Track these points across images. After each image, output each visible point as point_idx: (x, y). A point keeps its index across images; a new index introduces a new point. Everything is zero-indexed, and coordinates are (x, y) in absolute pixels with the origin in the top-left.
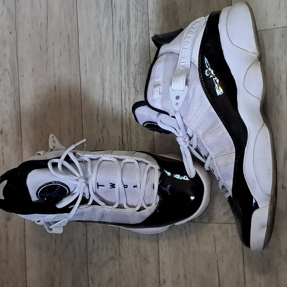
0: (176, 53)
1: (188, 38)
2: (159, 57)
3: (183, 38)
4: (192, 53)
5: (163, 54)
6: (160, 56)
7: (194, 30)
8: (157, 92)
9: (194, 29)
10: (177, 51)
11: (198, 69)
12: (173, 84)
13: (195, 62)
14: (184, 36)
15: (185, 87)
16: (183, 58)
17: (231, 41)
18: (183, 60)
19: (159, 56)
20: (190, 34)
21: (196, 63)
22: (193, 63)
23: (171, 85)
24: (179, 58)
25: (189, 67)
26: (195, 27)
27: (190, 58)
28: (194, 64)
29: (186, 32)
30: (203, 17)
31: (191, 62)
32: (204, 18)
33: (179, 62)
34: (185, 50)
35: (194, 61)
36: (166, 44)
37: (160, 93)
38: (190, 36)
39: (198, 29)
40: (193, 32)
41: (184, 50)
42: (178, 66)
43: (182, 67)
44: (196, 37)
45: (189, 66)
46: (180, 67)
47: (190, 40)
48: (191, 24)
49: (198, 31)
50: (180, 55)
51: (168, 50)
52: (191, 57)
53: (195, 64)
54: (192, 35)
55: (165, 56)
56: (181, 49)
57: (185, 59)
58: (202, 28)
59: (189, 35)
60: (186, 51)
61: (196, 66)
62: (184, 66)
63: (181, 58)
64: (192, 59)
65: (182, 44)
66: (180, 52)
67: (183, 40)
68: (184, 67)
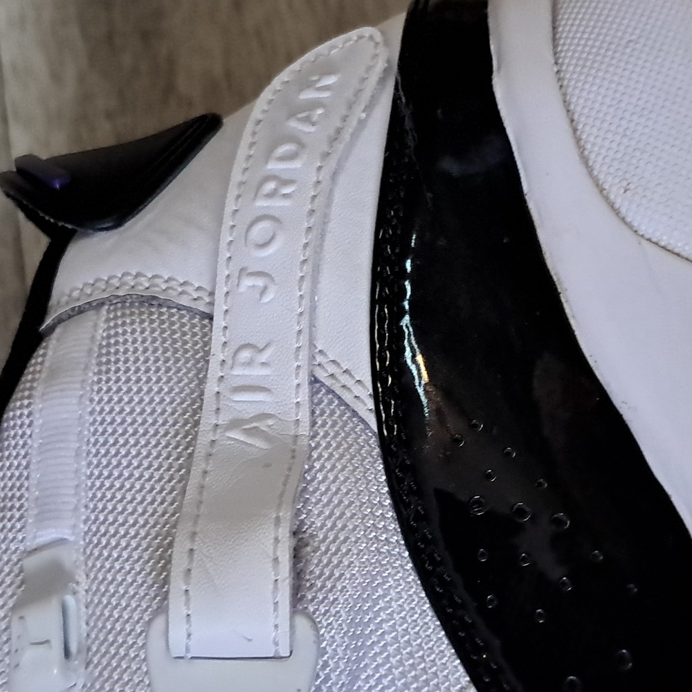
0: (184, 301)
1: (271, 186)
2: (52, 329)
3: (232, 192)
4: (313, 309)
5: (80, 311)
6: (59, 321)
7: (312, 129)
8: (41, 649)
9: (307, 120)
10: (189, 289)
11: (374, 442)
12: (176, 605)
13: (344, 379)
14: (236, 176)
15: (292, 627)
16: (245, 355)
17: (612, 206)
18: (250, 363)
19: (49, 321)
20: (283, 159)
21: (358, 390)
22: (330, 391)
23: (162, 609)
24: (217, 354)
25: (304, 430)
26: (316, 104)
27: (304, 354)
28: (342, 402)
29: (246, 138)
30: (367, 31)
31: (314, 381)
32: (378, 37)
33: (211, 387)
34: (260, 282)
35: (332, 369)
36: (103, 234)
37: (73, 648)
38: (285, 176)
39: (344, 119)
40: (302, 145)
41: (248, 282)
42: (208, 419)
43: (248, 432)
44: (334, 176)
45: (304, 415)
46: (231, 434)
47: (286, 203)
48: (277, 82)
49: (346, 136)
50: (219, 321)
51: (115, 282)
52: (312, 345)
53: (347, 397)
54: (296, 164)
55: (95, 327)
56: (221, 278)
57: (263, 357)
58: (369, 108)
59: (273, 166)
60: (264, 291)
61: (355, 413)
62: (264, 416)
63: (229, 351)
64: (319, 359)
65: (226, 237)
66: (212, 294)
67: (230, 206)
68: (262, 425)
